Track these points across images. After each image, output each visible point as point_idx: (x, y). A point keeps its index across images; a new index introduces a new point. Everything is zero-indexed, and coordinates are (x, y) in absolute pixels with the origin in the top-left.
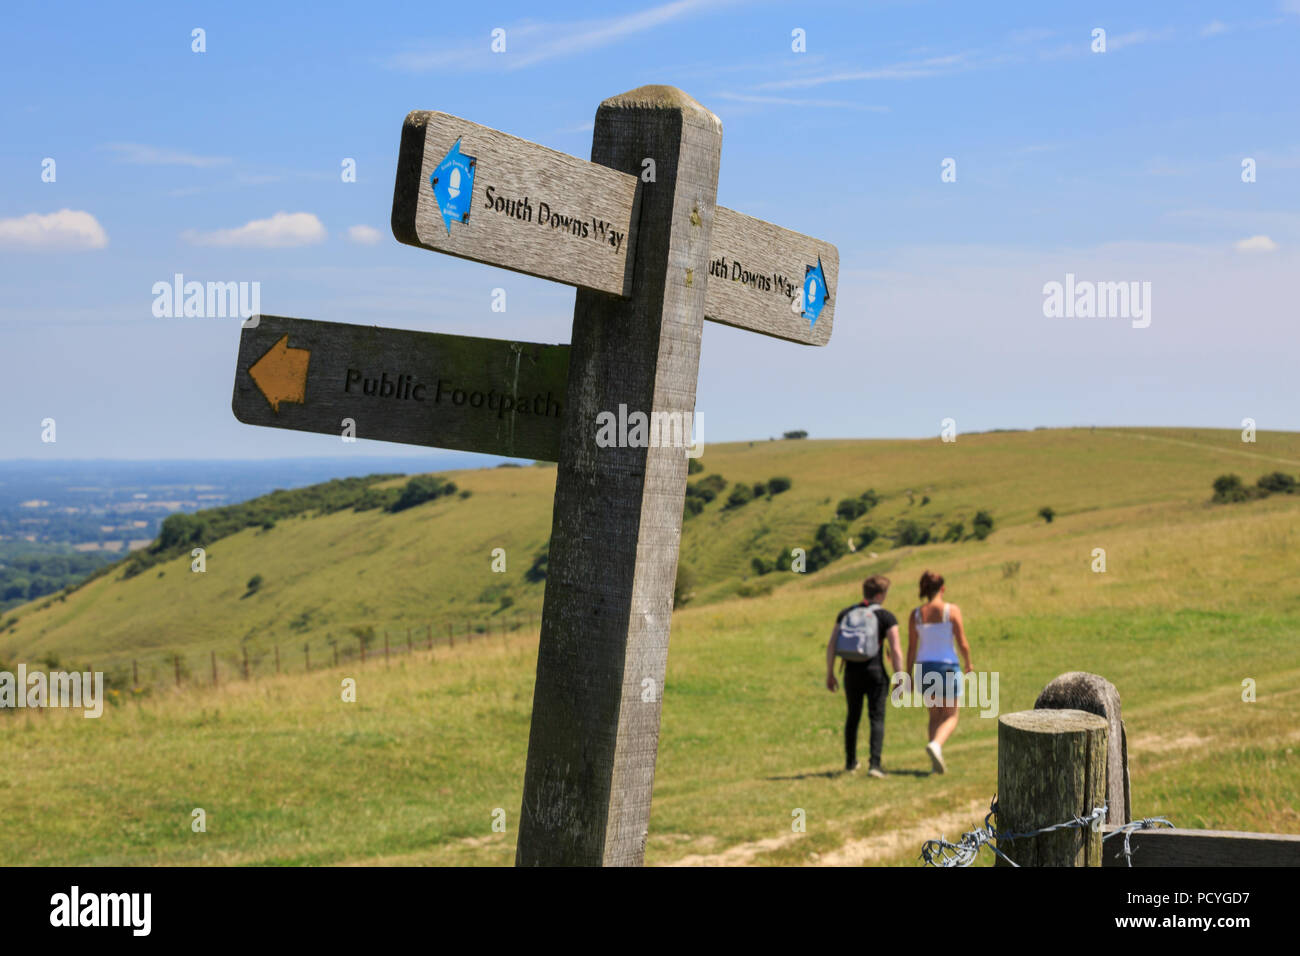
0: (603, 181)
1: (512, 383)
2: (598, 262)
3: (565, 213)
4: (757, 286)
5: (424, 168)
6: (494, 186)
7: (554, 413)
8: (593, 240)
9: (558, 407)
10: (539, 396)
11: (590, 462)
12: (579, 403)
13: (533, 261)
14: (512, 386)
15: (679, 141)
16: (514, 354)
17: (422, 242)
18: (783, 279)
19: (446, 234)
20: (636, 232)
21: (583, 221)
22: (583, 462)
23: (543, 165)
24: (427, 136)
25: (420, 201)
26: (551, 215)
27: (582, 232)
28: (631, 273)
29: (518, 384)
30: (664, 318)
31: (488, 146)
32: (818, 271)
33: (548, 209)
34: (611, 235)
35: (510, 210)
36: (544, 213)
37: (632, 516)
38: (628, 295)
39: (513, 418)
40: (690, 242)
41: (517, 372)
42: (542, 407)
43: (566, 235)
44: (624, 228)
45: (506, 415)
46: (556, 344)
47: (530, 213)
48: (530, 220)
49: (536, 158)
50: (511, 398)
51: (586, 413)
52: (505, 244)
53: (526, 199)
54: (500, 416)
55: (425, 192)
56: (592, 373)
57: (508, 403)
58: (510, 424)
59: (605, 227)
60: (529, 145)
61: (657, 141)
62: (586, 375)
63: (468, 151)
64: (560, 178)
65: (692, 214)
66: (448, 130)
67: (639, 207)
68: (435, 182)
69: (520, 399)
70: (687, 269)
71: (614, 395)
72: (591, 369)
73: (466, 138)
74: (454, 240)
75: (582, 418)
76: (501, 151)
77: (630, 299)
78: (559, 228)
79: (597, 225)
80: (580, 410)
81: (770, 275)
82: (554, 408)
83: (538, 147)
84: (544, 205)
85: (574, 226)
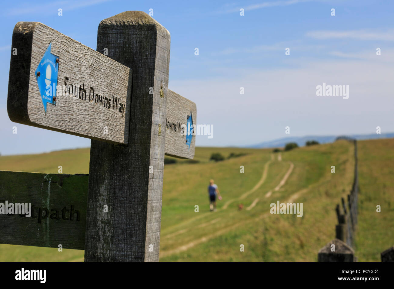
0: (117, 72)
1: (46, 200)
2: (115, 124)
3: (101, 94)
4: (172, 130)
5: (32, 65)
6: (68, 76)
7: (75, 219)
8: (112, 110)
9: (78, 214)
10: (65, 208)
11: (107, 251)
12: (96, 213)
13: (87, 127)
14: (46, 202)
15: (155, 45)
16: (46, 182)
17: (32, 120)
18: (180, 124)
19: (44, 114)
20: (129, 103)
21: (108, 98)
22: (102, 251)
23: (91, 61)
24: (33, 41)
25: (30, 90)
26: (95, 95)
27: (108, 105)
28: (128, 130)
29: (50, 201)
30: (151, 157)
31: (65, 48)
32: (190, 117)
33: (93, 91)
34: (120, 106)
35: (76, 94)
36: (92, 94)
38: (127, 143)
39: (48, 222)
40: (160, 107)
41: (49, 194)
42: (67, 215)
43: (102, 108)
44: (124, 100)
45: (43, 220)
47: (85, 94)
48: (85, 100)
49: (88, 56)
50: (46, 209)
51: (102, 219)
52: (74, 117)
53: (84, 84)
54: (39, 222)
55: (32, 83)
56: (104, 194)
57: (44, 213)
58: (46, 226)
59: (117, 101)
60: (84, 48)
61: (141, 45)
62: (101, 195)
63: (55, 51)
64: (99, 70)
65: (160, 90)
66: (45, 36)
67: (130, 87)
68: (38, 75)
69: (52, 210)
70: (159, 125)
71: (120, 207)
72: (103, 191)
73: (54, 42)
74: (48, 117)
75: (99, 223)
76: (71, 52)
77: (128, 146)
78: (98, 104)
79: (114, 100)
80: (98, 218)
81: (176, 123)
82: (75, 215)
83: (89, 49)
84: (91, 88)
85: (105, 102)
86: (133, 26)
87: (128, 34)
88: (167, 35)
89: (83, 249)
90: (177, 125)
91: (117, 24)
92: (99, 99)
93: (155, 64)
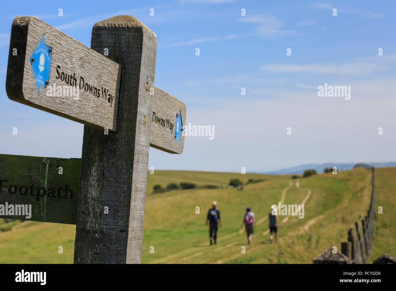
0: (106, 66)
1: (44, 180)
2: (104, 111)
3: (91, 83)
4: (161, 124)
5: (27, 52)
6: (60, 65)
7: (70, 197)
8: (102, 99)
9: (72, 193)
10: (61, 187)
11: (95, 225)
12: (87, 191)
13: (77, 111)
14: (44, 182)
15: (142, 45)
16: (44, 164)
17: (26, 98)
18: (169, 120)
19: (38, 94)
20: (118, 95)
21: (98, 88)
22: (91, 225)
23: (82, 55)
24: (29, 32)
25: (25, 73)
26: (85, 84)
27: (97, 95)
28: (116, 118)
29: (48, 181)
30: (136, 143)
31: (58, 41)
32: (180, 115)
33: (83, 80)
34: (109, 97)
35: (67, 81)
36: (82, 83)
37: (121, 254)
38: (115, 130)
39: (45, 200)
40: (146, 100)
41: (47, 175)
42: (62, 193)
43: (91, 96)
44: (113, 92)
45: (41, 198)
46: (69, 158)
47: (76, 82)
49: (79, 50)
50: (44, 189)
51: (92, 197)
52: (65, 101)
53: (74, 74)
54: (38, 199)
55: (27, 67)
56: (95, 174)
57: (42, 192)
58: (44, 203)
59: (106, 92)
60: (75, 42)
61: (129, 45)
62: (91, 176)
63: (48, 43)
64: (89, 63)
65: (146, 85)
66: (39, 29)
67: (119, 81)
68: (33, 60)
69: (49, 189)
70: (144, 115)
71: (108, 186)
72: (94, 172)
73: (48, 35)
74: (41, 98)
75: (90, 200)
76: (63, 44)
77: (116, 132)
78: (88, 92)
79: (104, 91)
80: (88, 196)
81: (165, 119)
82: (70, 194)
83: (79, 44)
84: (82, 78)
85: (94, 91)
86: (123, 28)
87: (118, 35)
88: (154, 37)
89: (75, 224)
90: (166, 121)
91: (109, 26)
92: (89, 88)
93: (141, 61)
